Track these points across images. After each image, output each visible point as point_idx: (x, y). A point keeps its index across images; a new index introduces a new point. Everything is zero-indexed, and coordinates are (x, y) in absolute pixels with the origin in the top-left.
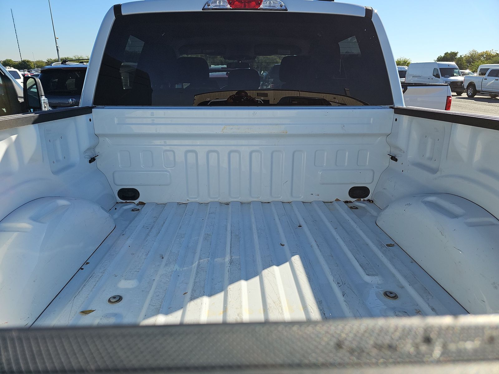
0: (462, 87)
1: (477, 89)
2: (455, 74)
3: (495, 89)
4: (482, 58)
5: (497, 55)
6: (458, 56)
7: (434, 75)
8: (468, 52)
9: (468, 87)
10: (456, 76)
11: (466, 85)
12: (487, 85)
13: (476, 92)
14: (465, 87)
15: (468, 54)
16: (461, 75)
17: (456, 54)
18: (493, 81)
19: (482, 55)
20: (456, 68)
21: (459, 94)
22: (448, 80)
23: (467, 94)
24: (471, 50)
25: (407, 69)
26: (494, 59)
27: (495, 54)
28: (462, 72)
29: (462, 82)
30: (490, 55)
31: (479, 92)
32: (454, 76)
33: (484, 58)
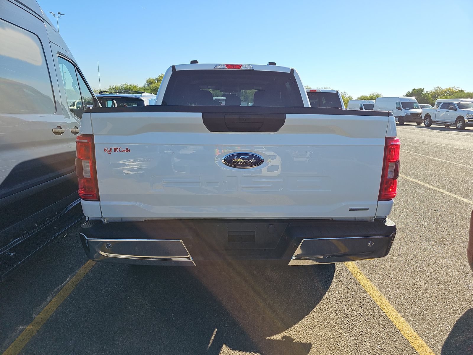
0: (421, 118)
1: (432, 119)
2: (414, 107)
3: (446, 120)
4: (446, 94)
5: (458, 91)
6: (425, 92)
7: (396, 108)
8: (434, 89)
9: (425, 118)
10: (415, 109)
11: (423, 116)
12: (440, 116)
13: (431, 122)
14: (423, 118)
15: (433, 90)
16: (420, 108)
17: (422, 90)
18: (445, 113)
19: (446, 92)
20: (415, 102)
21: (419, 124)
22: (409, 112)
23: (425, 124)
24: (436, 87)
25: (375, 102)
26: (456, 95)
27: (457, 90)
28: (420, 106)
29: (420, 114)
30: (453, 92)
31: (434, 122)
32: (414, 109)
33: (448, 94)
